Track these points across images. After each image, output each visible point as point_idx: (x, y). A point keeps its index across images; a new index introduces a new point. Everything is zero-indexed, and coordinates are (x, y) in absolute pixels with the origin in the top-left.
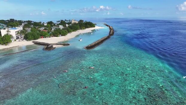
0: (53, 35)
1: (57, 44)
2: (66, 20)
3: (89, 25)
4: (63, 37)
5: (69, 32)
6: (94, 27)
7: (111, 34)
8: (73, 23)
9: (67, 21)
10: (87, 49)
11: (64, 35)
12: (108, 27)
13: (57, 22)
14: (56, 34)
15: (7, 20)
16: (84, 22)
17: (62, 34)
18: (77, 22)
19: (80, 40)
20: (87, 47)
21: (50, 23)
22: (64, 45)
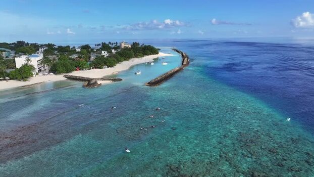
0: (94, 66)
1: (103, 79)
2: (110, 43)
3: (149, 50)
4: (110, 69)
5: (119, 61)
6: (158, 53)
7: (184, 64)
8: (123, 47)
9: (112, 44)
10: (150, 86)
11: (111, 65)
12: (178, 53)
13: (96, 45)
14: (100, 64)
15: (13, 44)
16: (140, 46)
17: (108, 64)
18: (130, 46)
19: (137, 74)
20: (149, 83)
21: (86, 47)
22: (114, 80)
